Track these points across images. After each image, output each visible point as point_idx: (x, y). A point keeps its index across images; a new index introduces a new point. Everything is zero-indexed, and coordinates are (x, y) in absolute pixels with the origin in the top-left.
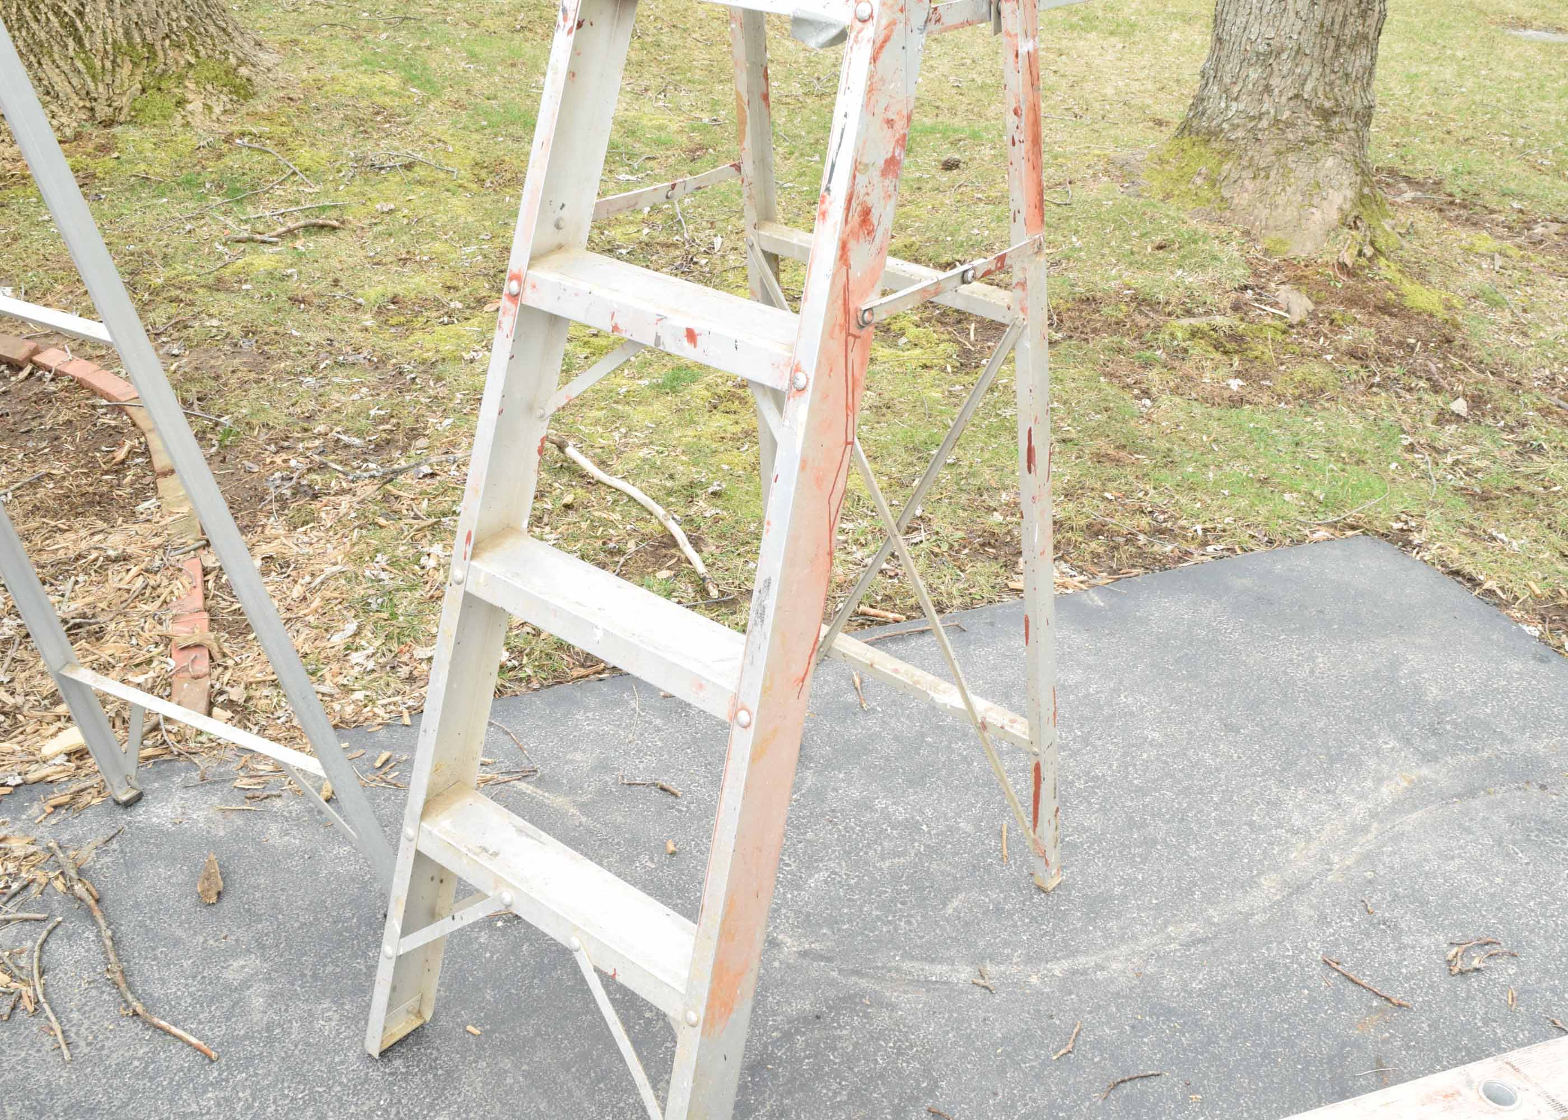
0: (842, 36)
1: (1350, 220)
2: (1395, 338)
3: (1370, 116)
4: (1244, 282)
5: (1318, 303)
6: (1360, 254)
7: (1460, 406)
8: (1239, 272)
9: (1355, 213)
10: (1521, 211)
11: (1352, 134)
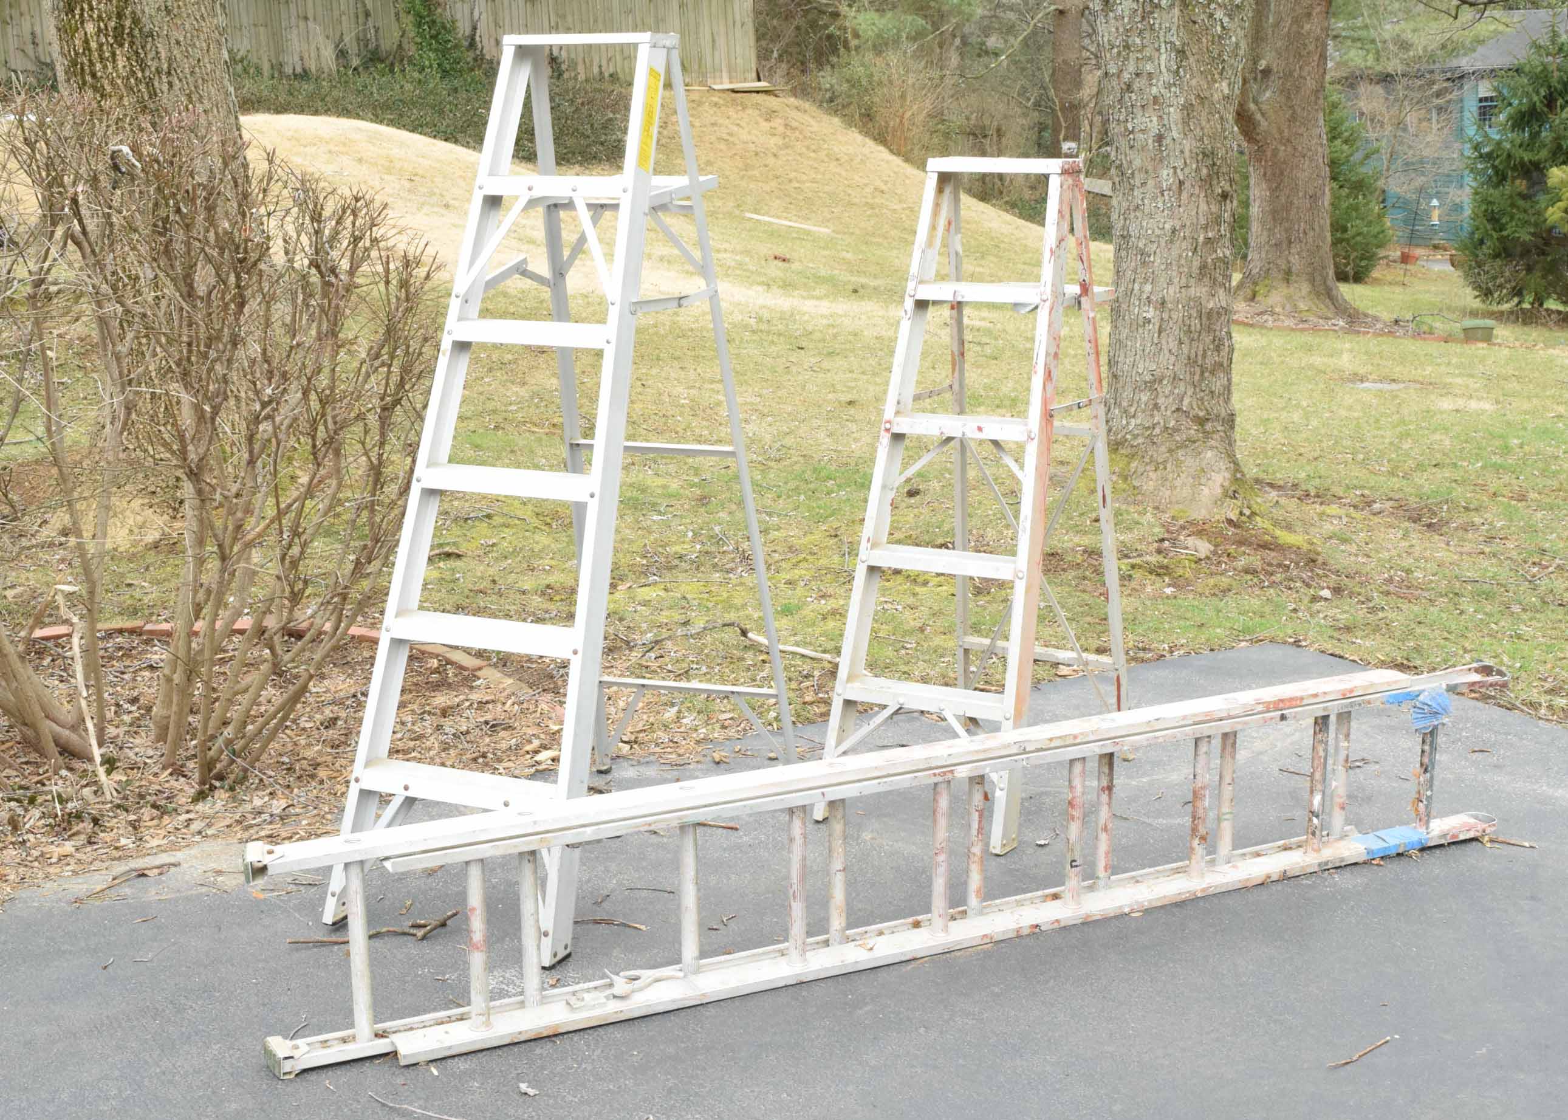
0: (1036, 307)
1: (1230, 493)
2: (1275, 562)
3: (1233, 421)
4: (1161, 536)
5: (1216, 546)
6: (1241, 514)
7: (1326, 593)
8: (1156, 530)
9: (1233, 488)
10: (1362, 495)
11: (1222, 434)
